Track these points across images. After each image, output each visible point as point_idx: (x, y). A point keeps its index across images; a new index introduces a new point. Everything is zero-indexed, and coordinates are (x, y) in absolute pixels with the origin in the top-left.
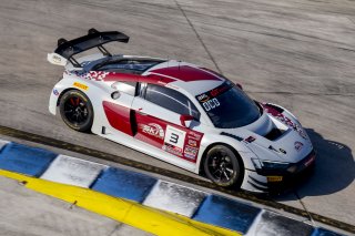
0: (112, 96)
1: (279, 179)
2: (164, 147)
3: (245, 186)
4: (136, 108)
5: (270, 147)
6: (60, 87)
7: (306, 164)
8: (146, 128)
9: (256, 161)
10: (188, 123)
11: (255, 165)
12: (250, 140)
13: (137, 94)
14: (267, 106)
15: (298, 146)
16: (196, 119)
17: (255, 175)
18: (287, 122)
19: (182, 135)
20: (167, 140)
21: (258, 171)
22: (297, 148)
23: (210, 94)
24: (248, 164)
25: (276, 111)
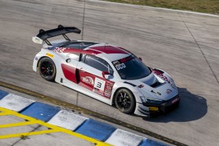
0: (67, 61)
1: (156, 109)
2: (94, 90)
3: (136, 112)
4: (79, 68)
5: (152, 91)
6: (39, 55)
7: (173, 102)
8: (84, 79)
9: (143, 98)
10: (107, 76)
11: (142, 100)
12: (141, 86)
13: (80, 60)
14: (155, 70)
15: (169, 92)
16: (112, 74)
17: (142, 106)
18: (165, 79)
19: (103, 83)
20: (95, 86)
21: (144, 104)
22: (168, 93)
23: (120, 61)
24: (138, 100)
25: (160, 73)
